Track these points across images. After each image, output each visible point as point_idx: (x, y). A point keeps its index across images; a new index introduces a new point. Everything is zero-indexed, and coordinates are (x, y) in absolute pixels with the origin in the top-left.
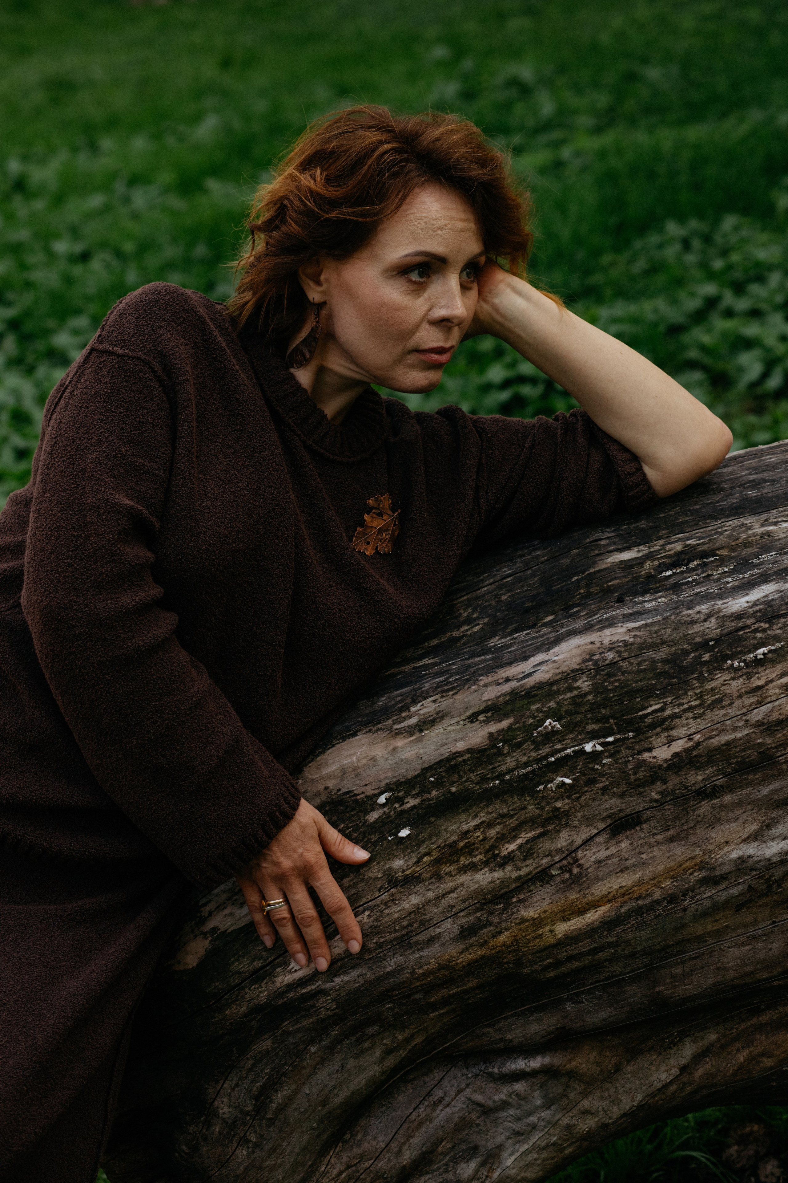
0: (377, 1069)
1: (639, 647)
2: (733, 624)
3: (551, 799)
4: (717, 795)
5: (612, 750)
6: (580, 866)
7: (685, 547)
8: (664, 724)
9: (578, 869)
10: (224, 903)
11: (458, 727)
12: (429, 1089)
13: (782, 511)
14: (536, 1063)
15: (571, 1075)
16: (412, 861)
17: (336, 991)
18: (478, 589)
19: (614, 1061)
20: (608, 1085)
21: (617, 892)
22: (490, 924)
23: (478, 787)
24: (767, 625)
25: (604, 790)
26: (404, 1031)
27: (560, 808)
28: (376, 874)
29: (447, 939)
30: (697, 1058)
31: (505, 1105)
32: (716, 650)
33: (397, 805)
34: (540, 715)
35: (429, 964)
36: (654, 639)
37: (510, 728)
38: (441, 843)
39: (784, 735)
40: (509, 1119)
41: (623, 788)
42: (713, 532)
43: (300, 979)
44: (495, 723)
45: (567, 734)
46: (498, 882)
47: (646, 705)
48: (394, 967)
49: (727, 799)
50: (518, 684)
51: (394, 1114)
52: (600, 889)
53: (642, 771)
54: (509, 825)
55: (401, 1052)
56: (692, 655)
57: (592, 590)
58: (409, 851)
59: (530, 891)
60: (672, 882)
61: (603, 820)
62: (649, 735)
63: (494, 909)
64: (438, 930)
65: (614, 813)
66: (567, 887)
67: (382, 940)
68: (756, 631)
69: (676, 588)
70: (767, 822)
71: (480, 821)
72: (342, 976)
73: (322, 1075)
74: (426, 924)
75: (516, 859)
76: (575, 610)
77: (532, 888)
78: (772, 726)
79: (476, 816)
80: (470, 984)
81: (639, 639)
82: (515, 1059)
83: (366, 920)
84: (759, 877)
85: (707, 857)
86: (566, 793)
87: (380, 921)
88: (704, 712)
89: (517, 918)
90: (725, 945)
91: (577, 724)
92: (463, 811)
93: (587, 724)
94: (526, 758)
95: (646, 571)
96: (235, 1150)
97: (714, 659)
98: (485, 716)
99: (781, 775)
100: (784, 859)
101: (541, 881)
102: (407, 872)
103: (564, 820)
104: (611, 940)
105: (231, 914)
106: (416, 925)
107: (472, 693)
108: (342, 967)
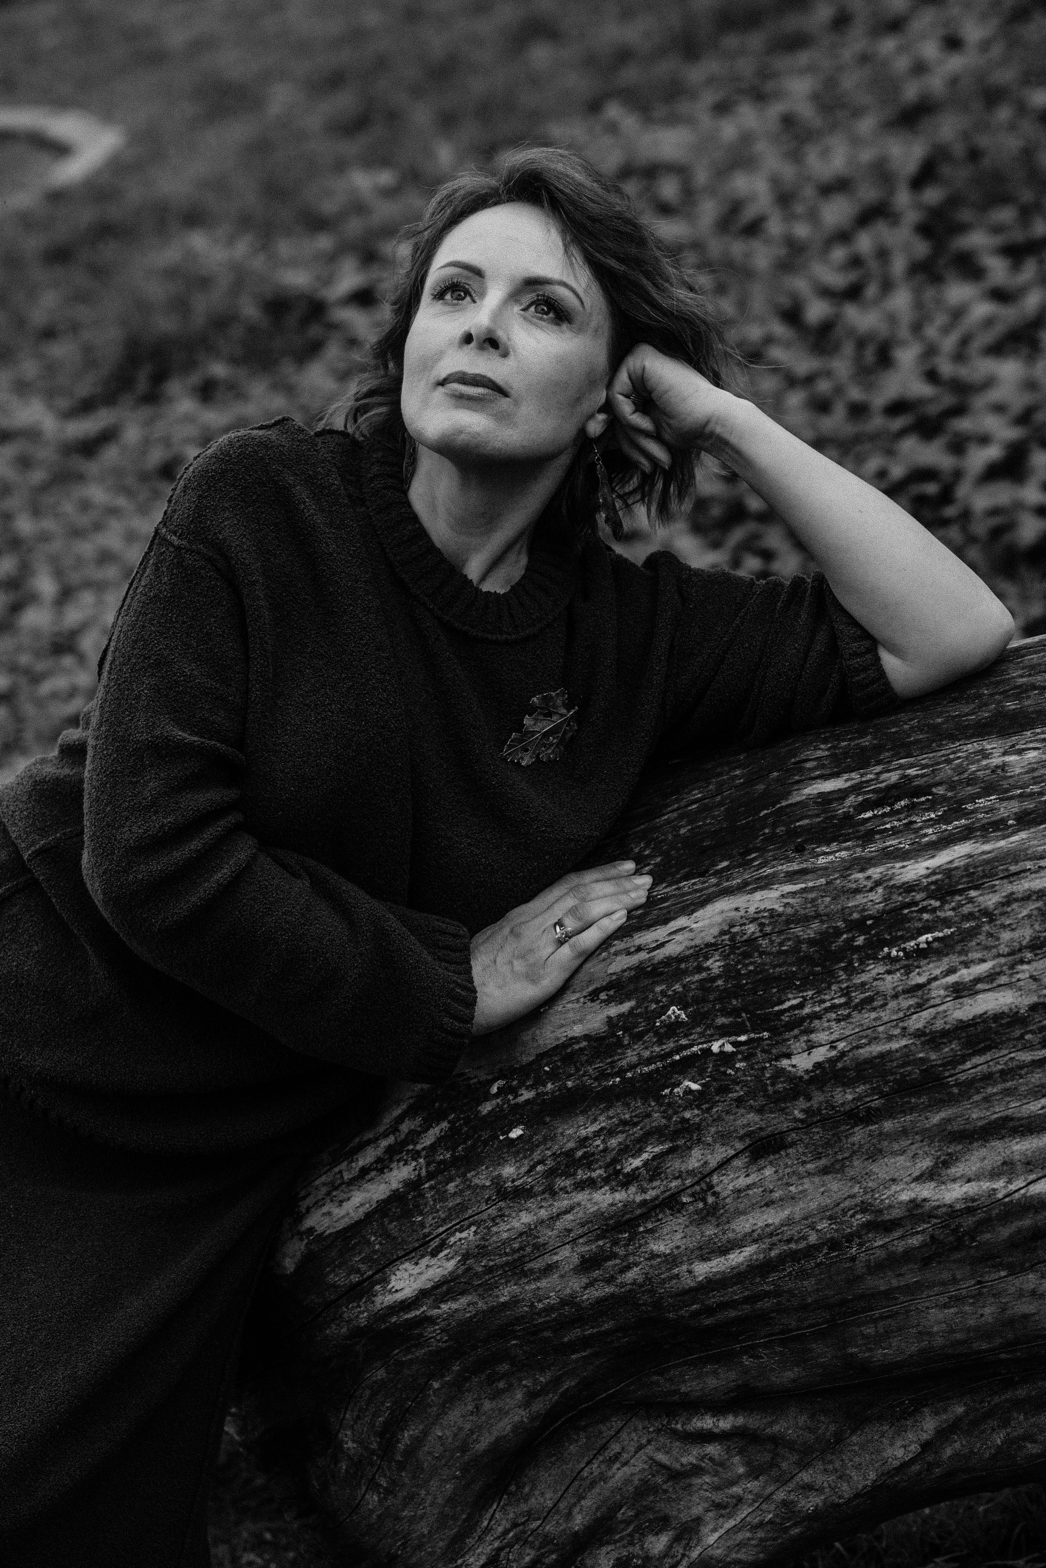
0: (524, 1413)
1: (787, 920)
2: (900, 899)
3: (679, 1107)
4: (874, 1119)
5: (748, 1051)
6: (716, 1194)
7: (900, 779)
8: (802, 1025)
9: (714, 1198)
10: (323, 1199)
11: (577, 1006)
12: (604, 1440)
13: (1038, 734)
14: (725, 1424)
15: (776, 1440)
16: (524, 1169)
17: (444, 1320)
18: (658, 818)
19: (832, 1428)
20: (829, 1457)
21: (763, 1230)
22: (615, 1256)
23: (596, 1084)
24: (938, 904)
25: (739, 1101)
26: (545, 1373)
27: (689, 1119)
28: (484, 1181)
29: (567, 1268)
30: (943, 1434)
31: (696, 1470)
32: (873, 932)
33: (511, 1097)
34: (664, 1000)
35: (549, 1297)
36: (807, 911)
37: (631, 1011)
38: (557, 1150)
39: (952, 1050)
40: (705, 1488)
41: (761, 1101)
42: (943, 759)
43: (402, 1302)
44: (616, 1005)
45: (694, 1028)
46: (620, 1205)
47: (784, 998)
48: (508, 1298)
49: (888, 1125)
50: (647, 956)
51: (564, 1467)
52: (743, 1225)
53: (782, 1082)
54: (633, 1134)
55: (551, 1396)
56: (845, 936)
57: (777, 831)
58: (521, 1155)
59: (658, 1220)
60: (830, 1224)
61: (741, 1138)
62: (787, 1037)
63: (618, 1238)
64: (556, 1258)
65: (753, 1132)
66: (702, 1219)
67: (491, 1263)
68: (924, 910)
69: (868, 837)
70: (943, 1158)
71: (599, 1127)
72: (449, 1303)
73: (454, 1415)
74: (540, 1249)
75: (641, 1178)
76: (753, 855)
77: (661, 1216)
78: (936, 1037)
79: (595, 1120)
80: (606, 1326)
81: (790, 909)
82: (702, 1415)
83: (471, 1237)
84: (942, 1227)
85: (868, 1196)
86: (695, 1101)
87: (487, 1240)
88: (849, 1014)
89: (646, 1252)
90: (923, 1305)
91: (705, 1016)
92: (582, 1112)
93: (716, 1016)
94: (648, 1053)
95: (845, 810)
96: (364, 1495)
97: (868, 944)
98: (607, 995)
99: (951, 1100)
100: (971, 1206)
101: (671, 1209)
102: (517, 1183)
103: (695, 1135)
104: (768, 1289)
105: (329, 1213)
106: (528, 1250)
107: (600, 962)
108: (447, 1293)
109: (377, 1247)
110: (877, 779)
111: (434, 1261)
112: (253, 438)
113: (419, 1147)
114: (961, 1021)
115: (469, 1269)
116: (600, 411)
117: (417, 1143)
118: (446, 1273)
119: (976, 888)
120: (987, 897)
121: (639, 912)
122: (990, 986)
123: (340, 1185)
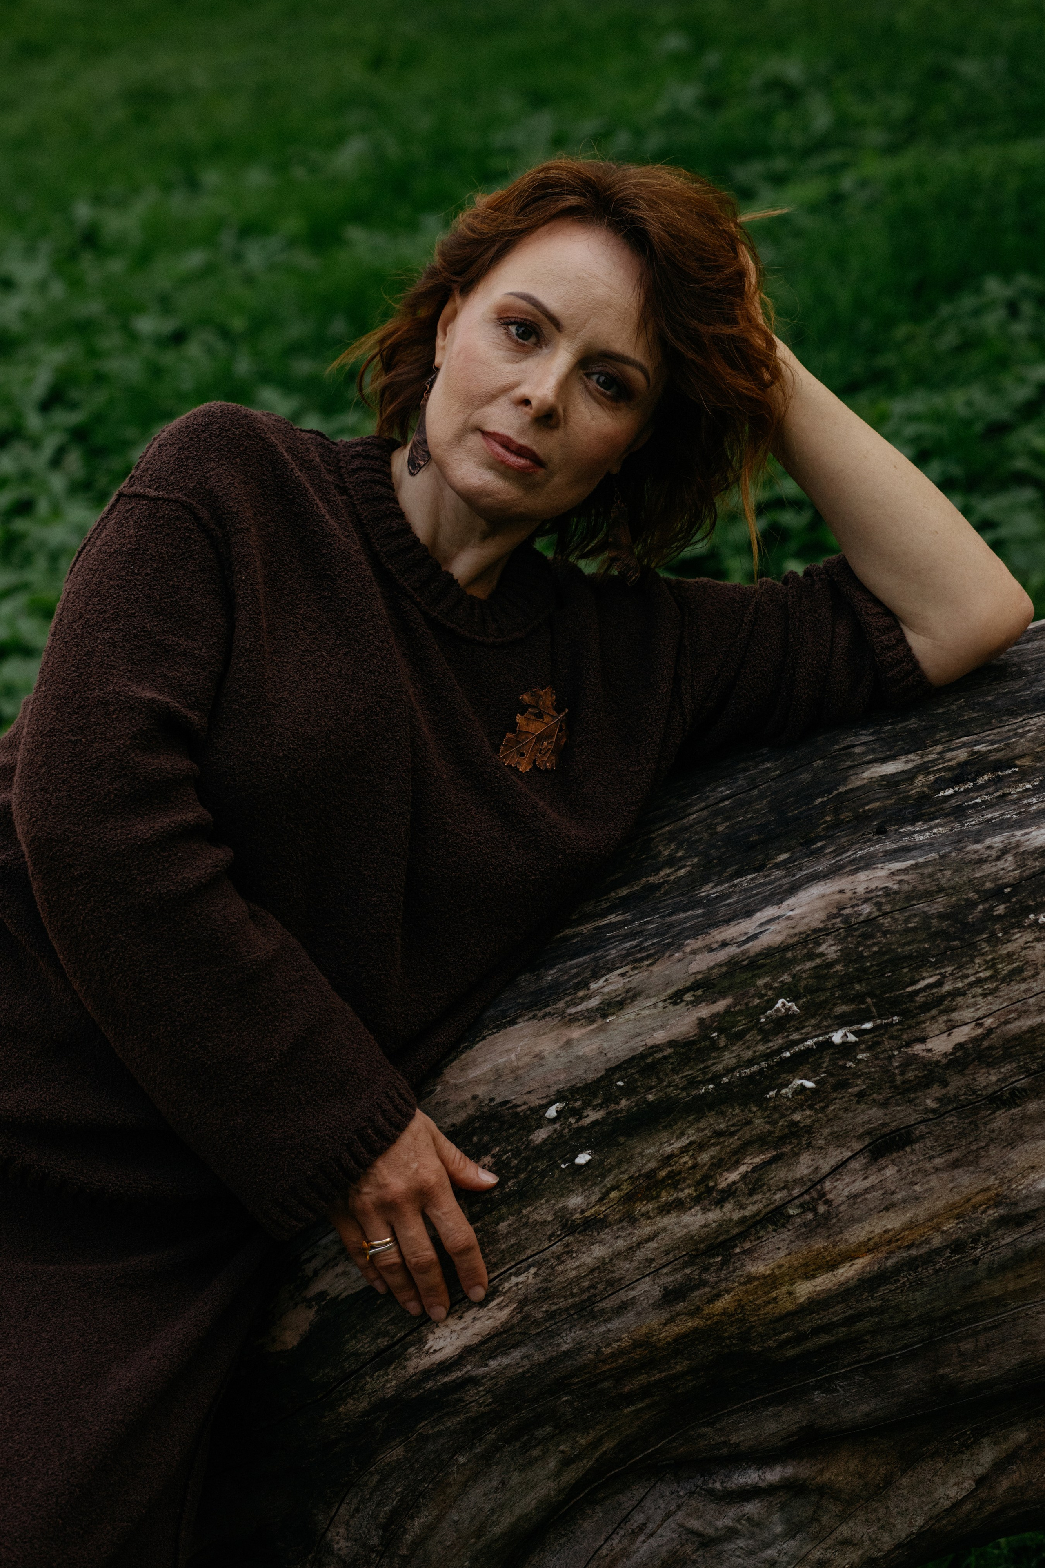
0: (552, 1485)
1: (906, 897)
2: (1037, 863)
4: (1018, 1101)
5: (870, 1041)
6: (828, 1202)
7: (972, 755)
8: (941, 1004)
9: (826, 1207)
10: (335, 1258)
11: (655, 1011)
12: (625, 1512)
14: (773, 1475)
15: (823, 1491)
16: (594, 1199)
17: (492, 1378)
18: (684, 818)
19: (883, 1471)
20: (875, 1504)
21: (881, 1237)
22: (703, 1283)
23: (684, 1094)
25: (861, 1096)
26: (588, 1433)
27: (799, 1122)
28: (544, 1216)
29: (645, 1305)
30: (1000, 1467)
31: (732, 1533)
33: (572, 1120)
34: (769, 993)
35: (620, 1340)
36: (928, 885)
37: (728, 1011)
38: (635, 1173)
40: (738, 1553)
42: (1011, 733)
43: (441, 1363)
44: (707, 1005)
45: (807, 1019)
46: (714, 1225)
47: (917, 977)
48: (571, 1345)
49: (1032, 1107)
50: (738, 950)
51: (577, 1547)
52: (857, 1234)
53: (913, 1070)
54: (729, 1146)
55: (585, 1461)
56: (981, 907)
57: (843, 817)
58: (590, 1183)
59: (759, 1238)
60: (957, 1224)
61: (860, 1138)
62: (922, 1019)
63: (709, 1264)
64: (632, 1293)
65: (874, 1129)
66: (811, 1231)
67: (555, 1307)
69: (960, 813)
71: (688, 1142)
72: (499, 1359)
73: (476, 1495)
74: (614, 1285)
75: (738, 1193)
76: (819, 844)
77: (762, 1233)
79: (682, 1134)
80: (678, 1368)
81: (906, 886)
82: (745, 1469)
83: (531, 1280)
85: (1005, 1187)
86: (806, 1101)
87: (550, 1281)
88: (997, 987)
89: (741, 1276)
90: (1034, 1309)
91: (821, 1005)
92: (665, 1128)
93: (835, 1005)
94: (750, 1053)
95: (918, 790)
97: (1012, 912)
98: (694, 995)
101: (775, 1224)
102: (587, 1214)
103: (805, 1138)
104: (873, 1305)
105: (344, 1274)
106: (601, 1287)
107: (675, 963)
108: (497, 1347)
111: (483, 1312)
115: (526, 1317)
118: (497, 1324)
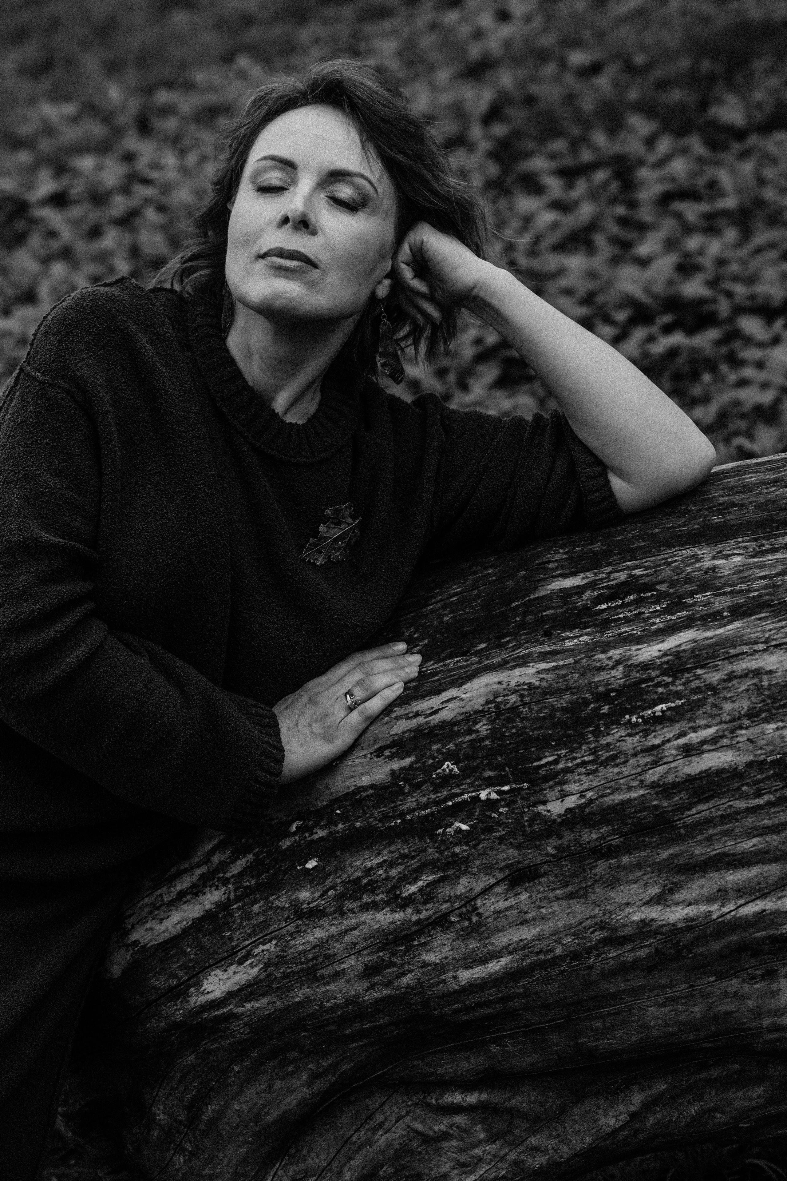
0: (307, 1091)
1: (543, 692)
2: (638, 675)
3: (450, 844)
4: (614, 855)
5: (509, 799)
6: (479, 915)
7: (629, 577)
8: (556, 778)
9: (477, 918)
10: (146, 917)
11: (364, 761)
12: (370, 1112)
13: (740, 542)
14: (472, 1099)
15: (512, 1112)
16: (318, 894)
17: (248, 1016)
18: (425, 607)
19: (558, 1102)
20: (555, 1125)
21: (517, 944)
22: (393, 964)
23: (380, 825)
24: (670, 680)
25: (501, 839)
26: (328, 1059)
27: (458, 854)
28: (283, 904)
29: (352, 975)
30: (648, 1107)
31: (445, 1136)
32: (616, 702)
33: (307, 835)
34: (440, 756)
35: (336, 998)
36: (559, 684)
37: (411, 765)
38: (346, 878)
39: (680, 799)
40: (452, 1150)
41: (520, 839)
42: (663, 562)
43: (213, 1001)
44: (398, 760)
45: (464, 779)
46: (398, 923)
47: (541, 755)
48: (302, 998)
49: (625, 859)
50: (424, 720)
51: (336, 1134)
52: (501, 940)
53: (538, 824)
54: (410, 866)
55: (330, 1077)
56: (592, 705)
57: (527, 619)
58: (315, 883)
59: (431, 936)
60: (574, 940)
61: (502, 870)
62: (543, 787)
63: (396, 950)
64: (343, 966)
65: (512, 864)
66: (467, 934)
67: (289, 970)
68: (659, 685)
69: (605, 625)
70: (669, 886)
71: (382, 860)
72: (252, 1002)
73: (251, 1093)
74: (330, 959)
75: (416, 901)
76: (508, 639)
77: (432, 932)
78: (668, 788)
79: (378, 854)
80: (382, 1021)
81: (545, 683)
82: (453, 1092)
83: (272, 949)
84: (665, 942)
85: (607, 916)
86: (463, 839)
87: (286, 951)
88: (597, 768)
89: (419, 961)
90: (644, 1004)
91: (474, 770)
92: (367, 848)
93: (484, 770)
94: (425, 799)
95: (583, 602)
96: (172, 1157)
97: (612, 712)
98: (390, 752)
99: (679, 839)
100: (690, 924)
101: (441, 926)
102: (312, 905)
103: (463, 866)
104: (518, 991)
105: (151, 929)
106: (320, 959)
107: (383, 725)
108: (252, 993)
109: (192, 957)
110: (608, 578)
111: (240, 968)
112: (101, 294)
113: (228, 875)
114: (689, 775)
115: (270, 975)
116: (387, 277)
117: (227, 872)
118: (250, 977)
119: (702, 667)
120: (711, 675)
121: (414, 684)
122: (714, 747)
123: (161, 906)
